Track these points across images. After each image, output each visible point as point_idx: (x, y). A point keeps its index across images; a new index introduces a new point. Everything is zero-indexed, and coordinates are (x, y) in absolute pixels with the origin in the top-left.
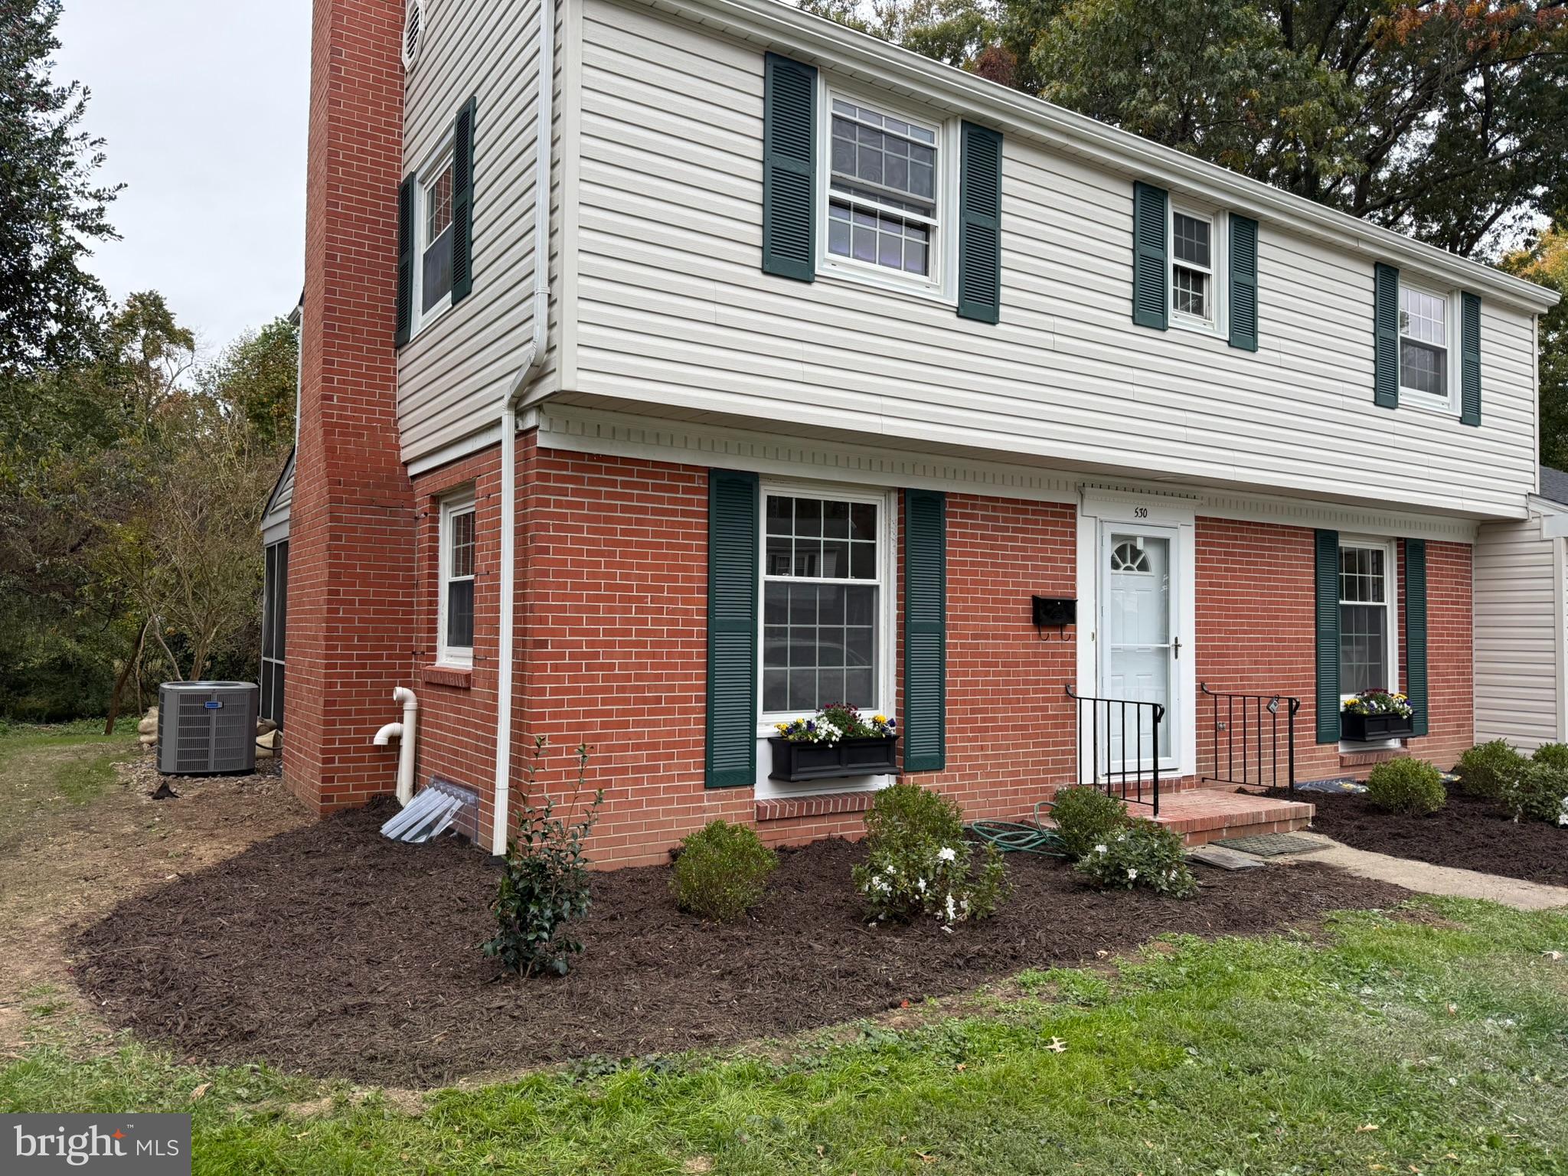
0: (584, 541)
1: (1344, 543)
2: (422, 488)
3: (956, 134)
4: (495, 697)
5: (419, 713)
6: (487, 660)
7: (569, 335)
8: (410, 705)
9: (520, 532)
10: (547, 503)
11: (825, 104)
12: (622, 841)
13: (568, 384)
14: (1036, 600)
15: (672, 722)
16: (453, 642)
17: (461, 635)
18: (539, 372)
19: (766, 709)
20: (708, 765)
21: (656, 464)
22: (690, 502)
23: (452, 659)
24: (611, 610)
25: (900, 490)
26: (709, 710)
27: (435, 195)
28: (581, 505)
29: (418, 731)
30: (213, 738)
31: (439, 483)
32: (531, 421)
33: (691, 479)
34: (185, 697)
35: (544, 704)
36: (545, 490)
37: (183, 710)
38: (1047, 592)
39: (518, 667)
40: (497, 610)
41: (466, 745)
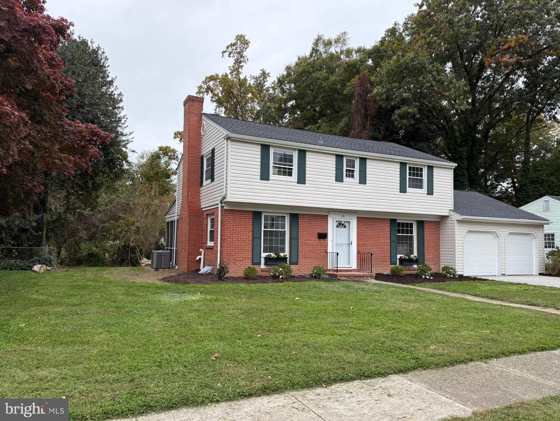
0: (231, 224)
1: (398, 221)
2: (205, 213)
3: (297, 152)
4: (217, 249)
5: (204, 254)
6: (216, 244)
7: (229, 192)
8: (203, 252)
9: (221, 222)
10: (225, 218)
11: (272, 151)
12: (238, 272)
13: (228, 200)
14: (319, 234)
15: (246, 254)
16: (210, 241)
17: (212, 239)
18: (224, 198)
19: (263, 252)
20: (252, 261)
21: (243, 211)
22: (249, 217)
23: (210, 244)
24: (236, 235)
25: (290, 213)
26: (252, 252)
27: (208, 160)
28: (231, 218)
29: (204, 257)
30: (163, 261)
31: (208, 213)
32: (223, 205)
33: (250, 213)
34: (158, 253)
35: (225, 250)
36: (225, 216)
37: (157, 256)
38: (321, 231)
39: (221, 244)
40: (218, 235)
41: (213, 258)
